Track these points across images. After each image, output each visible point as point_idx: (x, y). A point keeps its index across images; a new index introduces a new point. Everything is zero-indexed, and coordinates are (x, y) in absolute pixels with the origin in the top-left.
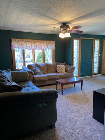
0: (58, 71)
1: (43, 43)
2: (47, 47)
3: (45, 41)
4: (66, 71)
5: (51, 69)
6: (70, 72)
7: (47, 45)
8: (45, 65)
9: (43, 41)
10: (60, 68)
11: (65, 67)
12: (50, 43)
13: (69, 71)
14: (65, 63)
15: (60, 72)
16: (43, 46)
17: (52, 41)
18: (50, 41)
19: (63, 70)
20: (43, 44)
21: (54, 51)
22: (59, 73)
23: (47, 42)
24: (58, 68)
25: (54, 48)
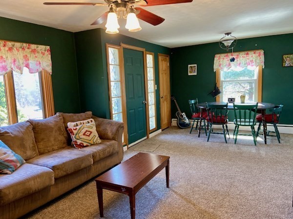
0: (79, 142)
1: (10, 49)
2: (27, 66)
3: (18, 44)
4: (103, 137)
5: (52, 139)
6: (114, 139)
7: (26, 57)
8: (28, 127)
9: (10, 44)
10: (84, 131)
11: (94, 123)
12: (34, 51)
13: (110, 134)
14: (90, 113)
15: (85, 144)
16: (10, 60)
17: (43, 47)
18: (33, 46)
19: (92, 135)
20: (9, 55)
22: (81, 146)
23: (23, 49)
24: (75, 132)
25: (49, 69)
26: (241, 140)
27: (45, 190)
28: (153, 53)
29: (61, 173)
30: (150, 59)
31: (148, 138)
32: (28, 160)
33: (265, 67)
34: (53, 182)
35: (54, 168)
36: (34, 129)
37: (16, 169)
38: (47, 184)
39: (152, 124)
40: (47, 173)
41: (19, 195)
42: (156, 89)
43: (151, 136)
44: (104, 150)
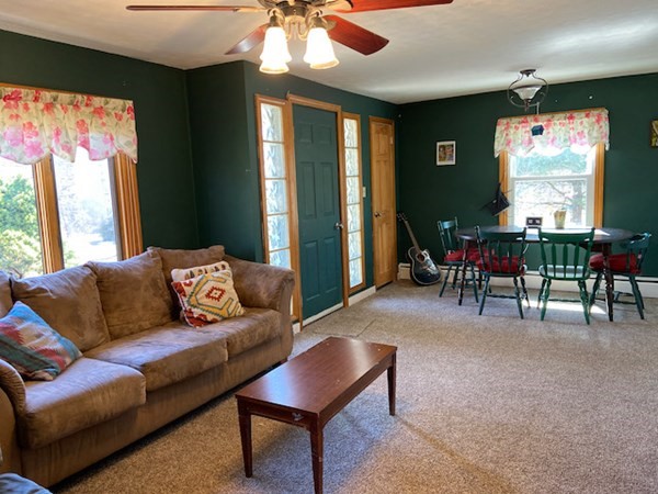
0: (197, 312)
1: (49, 107)
2: (85, 144)
3: (65, 97)
4: (248, 301)
6: (272, 306)
7: (81, 125)
9: (47, 95)
10: (207, 288)
11: (228, 270)
12: (99, 112)
14: (219, 249)
15: (210, 317)
16: (47, 132)
17: (118, 103)
18: (98, 101)
19: (225, 298)
20: (46, 119)
21: (132, 171)
22: (202, 321)
23: (76, 106)
24: (188, 290)
25: (132, 152)
26: (555, 312)
27: (125, 416)
28: (359, 116)
29: (159, 380)
30: (350, 128)
31: (346, 304)
32: (88, 351)
33: (610, 147)
34: (143, 399)
35: (144, 368)
36: (99, 282)
37: (64, 369)
38: (131, 402)
39: (356, 274)
40: (131, 379)
41: (70, 427)
42: (364, 195)
43: (352, 301)
44: (251, 331)
